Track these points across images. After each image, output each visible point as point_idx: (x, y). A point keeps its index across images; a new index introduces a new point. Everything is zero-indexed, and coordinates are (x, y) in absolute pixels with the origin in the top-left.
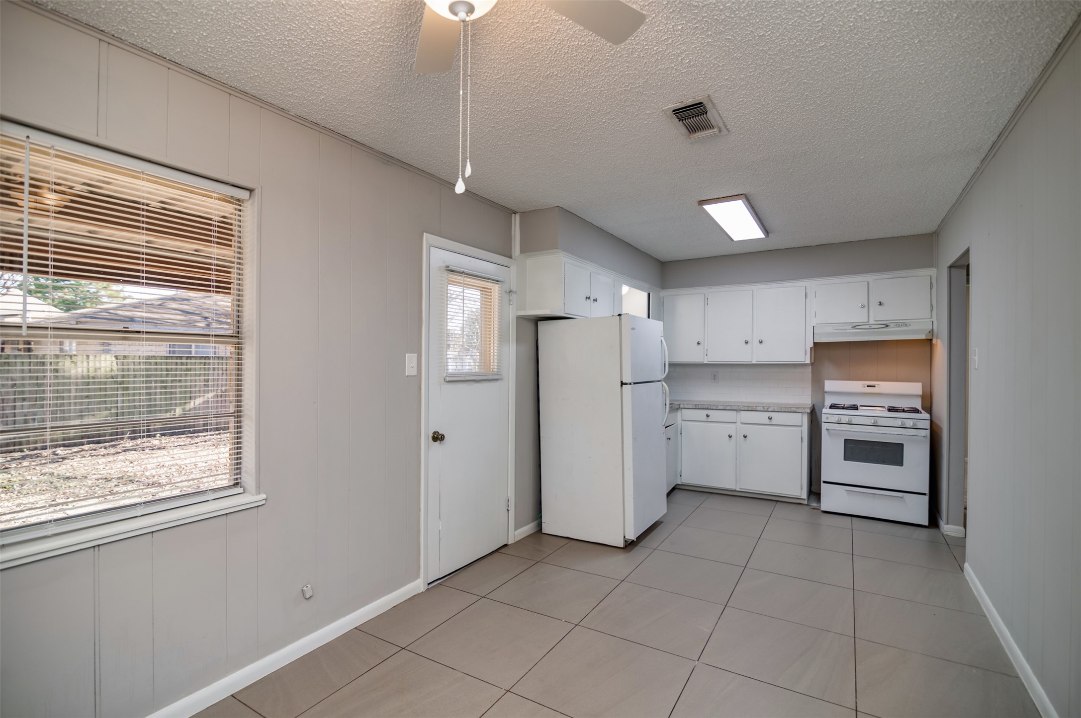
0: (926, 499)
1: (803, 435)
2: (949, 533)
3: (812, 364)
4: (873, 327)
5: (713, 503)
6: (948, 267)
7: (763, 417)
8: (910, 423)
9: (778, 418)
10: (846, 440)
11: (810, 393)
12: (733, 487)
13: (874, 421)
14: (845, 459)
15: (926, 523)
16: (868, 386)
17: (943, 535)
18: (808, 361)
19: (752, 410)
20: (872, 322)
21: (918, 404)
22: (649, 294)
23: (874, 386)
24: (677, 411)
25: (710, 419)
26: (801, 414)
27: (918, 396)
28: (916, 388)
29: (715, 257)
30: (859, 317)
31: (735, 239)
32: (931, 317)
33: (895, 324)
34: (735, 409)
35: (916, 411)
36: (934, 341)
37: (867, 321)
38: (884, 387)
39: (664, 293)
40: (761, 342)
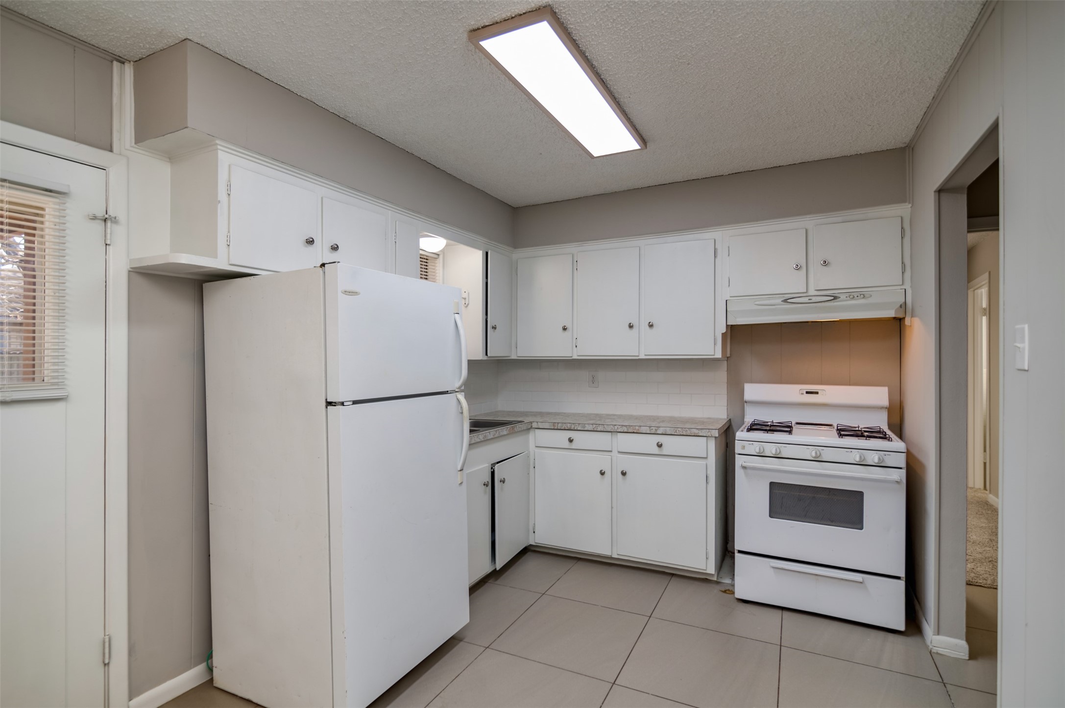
0: (902, 584)
1: (708, 473)
2: (941, 651)
3: (727, 358)
4: (814, 299)
5: (579, 575)
6: (935, 192)
7: (648, 443)
8: (873, 458)
9: (672, 444)
10: (772, 484)
11: (724, 402)
12: (607, 552)
13: (816, 453)
14: (773, 514)
15: (902, 628)
16: (807, 393)
17: (930, 652)
18: (719, 355)
19: (634, 433)
20: (812, 292)
21: (881, 421)
22: (487, 253)
23: (817, 393)
24: (529, 433)
25: (574, 445)
26: (706, 438)
27: (882, 408)
28: (880, 396)
29: (586, 198)
30: (794, 284)
31: (596, 154)
32: (903, 284)
33: (847, 295)
34: (609, 430)
35: (882, 435)
36: (907, 321)
37: (805, 291)
38: (831, 393)
39: (519, 254)
40: (651, 326)
